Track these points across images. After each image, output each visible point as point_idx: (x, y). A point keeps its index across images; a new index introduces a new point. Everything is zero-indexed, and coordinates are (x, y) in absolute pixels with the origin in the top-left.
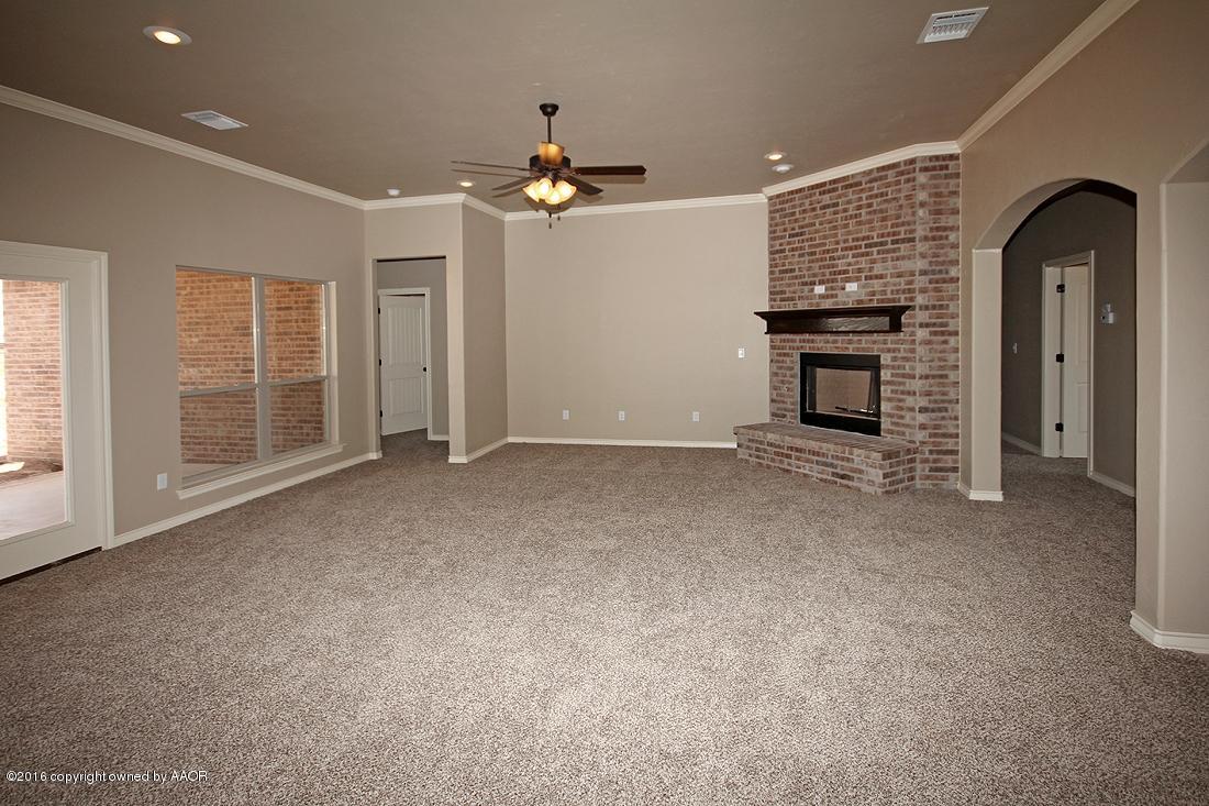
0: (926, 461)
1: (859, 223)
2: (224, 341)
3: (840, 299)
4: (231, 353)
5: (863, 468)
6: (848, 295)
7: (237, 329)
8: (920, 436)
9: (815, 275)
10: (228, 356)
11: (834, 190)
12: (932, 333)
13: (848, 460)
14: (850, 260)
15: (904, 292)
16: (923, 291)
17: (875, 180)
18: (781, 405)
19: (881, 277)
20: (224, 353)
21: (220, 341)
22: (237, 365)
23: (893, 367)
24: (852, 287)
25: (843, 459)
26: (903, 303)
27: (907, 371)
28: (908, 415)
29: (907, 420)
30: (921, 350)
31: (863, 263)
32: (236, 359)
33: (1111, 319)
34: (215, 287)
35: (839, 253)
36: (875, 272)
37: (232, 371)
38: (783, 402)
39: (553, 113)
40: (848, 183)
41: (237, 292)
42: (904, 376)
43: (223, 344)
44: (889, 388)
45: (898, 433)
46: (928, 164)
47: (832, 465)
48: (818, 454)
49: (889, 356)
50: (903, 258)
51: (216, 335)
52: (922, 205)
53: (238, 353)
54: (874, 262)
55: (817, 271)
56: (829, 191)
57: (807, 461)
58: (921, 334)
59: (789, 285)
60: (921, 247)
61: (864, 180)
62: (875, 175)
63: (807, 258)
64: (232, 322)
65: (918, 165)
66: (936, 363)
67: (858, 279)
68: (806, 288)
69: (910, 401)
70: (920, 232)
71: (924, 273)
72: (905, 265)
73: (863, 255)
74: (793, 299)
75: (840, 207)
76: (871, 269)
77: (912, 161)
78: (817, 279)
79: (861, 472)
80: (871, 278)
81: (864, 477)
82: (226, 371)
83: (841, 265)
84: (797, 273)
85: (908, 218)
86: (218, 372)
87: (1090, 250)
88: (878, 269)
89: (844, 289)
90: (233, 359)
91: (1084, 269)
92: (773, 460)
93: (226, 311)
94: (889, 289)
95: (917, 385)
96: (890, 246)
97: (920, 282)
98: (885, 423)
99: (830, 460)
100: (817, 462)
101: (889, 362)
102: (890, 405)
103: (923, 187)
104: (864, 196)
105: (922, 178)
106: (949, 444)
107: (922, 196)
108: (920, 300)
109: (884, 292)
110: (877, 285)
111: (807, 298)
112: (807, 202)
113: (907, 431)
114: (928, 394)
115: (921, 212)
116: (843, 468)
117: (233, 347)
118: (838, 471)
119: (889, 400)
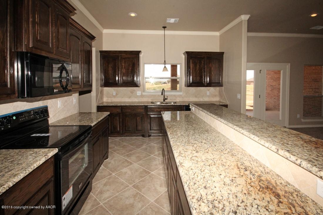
2: (309, 83)
4: (311, 87)
7: (313, 80)
10: (310, 87)
20: (309, 87)
21: (308, 83)
22: (313, 90)
32: (312, 88)
34: (307, 68)
37: (311, 92)
41: (314, 69)
43: (308, 84)
51: (307, 82)
53: (313, 87)
64: (312, 78)
82: (309, 92)
86: (307, 92)
90: (311, 88)
93: (310, 75)
117: (312, 85)
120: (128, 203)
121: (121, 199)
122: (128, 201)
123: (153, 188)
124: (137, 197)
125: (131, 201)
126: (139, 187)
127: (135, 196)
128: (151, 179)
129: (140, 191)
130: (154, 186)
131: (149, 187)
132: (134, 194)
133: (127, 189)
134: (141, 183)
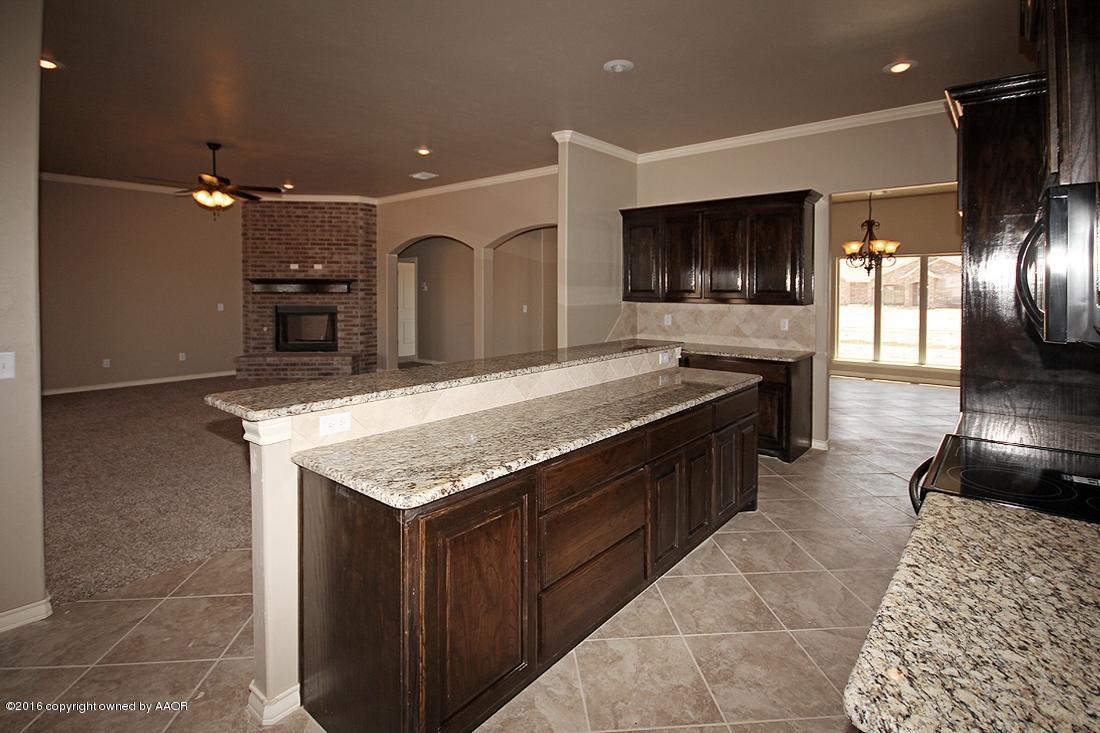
0: (363, 360)
1: (323, 231)
3: (309, 273)
5: (340, 367)
6: (316, 271)
8: (360, 348)
9: (290, 257)
11: (306, 208)
12: (366, 294)
13: (329, 364)
14: (317, 251)
15: (352, 272)
16: (362, 272)
17: (334, 208)
18: (261, 341)
19: (338, 263)
23: (345, 312)
24: (318, 267)
25: (326, 364)
26: (351, 278)
27: (354, 314)
28: (355, 337)
29: (354, 340)
30: (361, 303)
31: (326, 254)
33: (426, 289)
35: (310, 246)
36: (334, 260)
38: (264, 339)
39: (217, 149)
40: (315, 206)
42: (351, 317)
44: (343, 324)
45: (349, 348)
46: (365, 207)
47: (318, 369)
48: (308, 364)
49: (343, 306)
50: (351, 254)
52: (361, 228)
54: (333, 254)
55: (292, 255)
56: (301, 208)
57: (300, 370)
58: (361, 294)
59: (269, 262)
60: (360, 249)
61: (326, 207)
62: (334, 205)
63: (284, 246)
65: (359, 207)
66: (368, 310)
67: (322, 263)
68: (283, 265)
69: (355, 330)
70: (360, 242)
71: (362, 263)
72: (353, 258)
73: (325, 249)
74: (272, 271)
75: (310, 219)
76: (331, 258)
77: (356, 204)
78: (292, 260)
79: (338, 369)
80: (332, 262)
81: (340, 372)
83: (311, 253)
84: (276, 254)
85: (354, 233)
87: (415, 256)
88: (336, 258)
89: (313, 267)
91: (413, 265)
92: (271, 375)
94: (342, 270)
95: (358, 321)
96: (343, 247)
97: (360, 267)
98: (340, 343)
99: (318, 367)
100: (308, 370)
101: (343, 310)
102: (343, 333)
103: (362, 219)
104: (326, 216)
105: (361, 214)
106: (373, 351)
107: (361, 223)
108: (360, 277)
109: (339, 271)
110: (335, 267)
111: (284, 271)
112: (284, 211)
113: (354, 346)
114: (365, 325)
115: (360, 231)
116: (326, 369)
118: (324, 372)
119: (343, 330)
120: (759, 668)
121: (779, 691)
122: (758, 676)
123: (647, 666)
124: (720, 668)
125: (744, 669)
126: (694, 702)
127: (727, 677)
128: (621, 705)
129: (699, 681)
130: (640, 670)
131: (658, 679)
132: (726, 683)
133: (745, 717)
134: (676, 714)
